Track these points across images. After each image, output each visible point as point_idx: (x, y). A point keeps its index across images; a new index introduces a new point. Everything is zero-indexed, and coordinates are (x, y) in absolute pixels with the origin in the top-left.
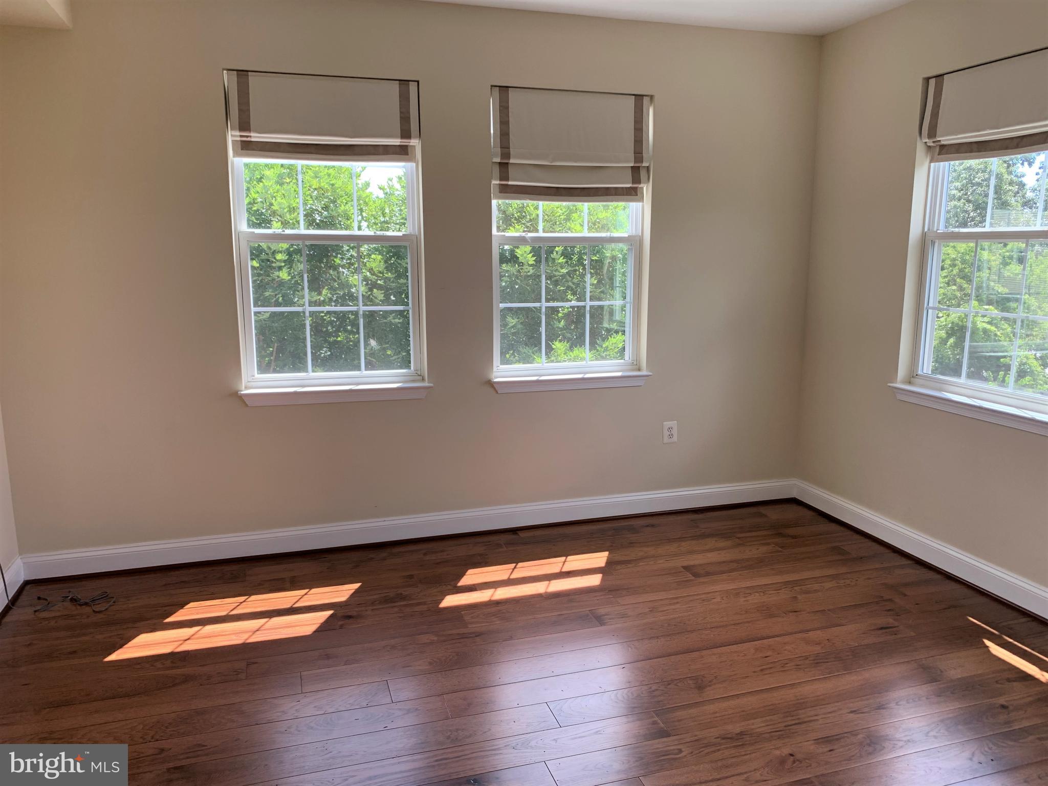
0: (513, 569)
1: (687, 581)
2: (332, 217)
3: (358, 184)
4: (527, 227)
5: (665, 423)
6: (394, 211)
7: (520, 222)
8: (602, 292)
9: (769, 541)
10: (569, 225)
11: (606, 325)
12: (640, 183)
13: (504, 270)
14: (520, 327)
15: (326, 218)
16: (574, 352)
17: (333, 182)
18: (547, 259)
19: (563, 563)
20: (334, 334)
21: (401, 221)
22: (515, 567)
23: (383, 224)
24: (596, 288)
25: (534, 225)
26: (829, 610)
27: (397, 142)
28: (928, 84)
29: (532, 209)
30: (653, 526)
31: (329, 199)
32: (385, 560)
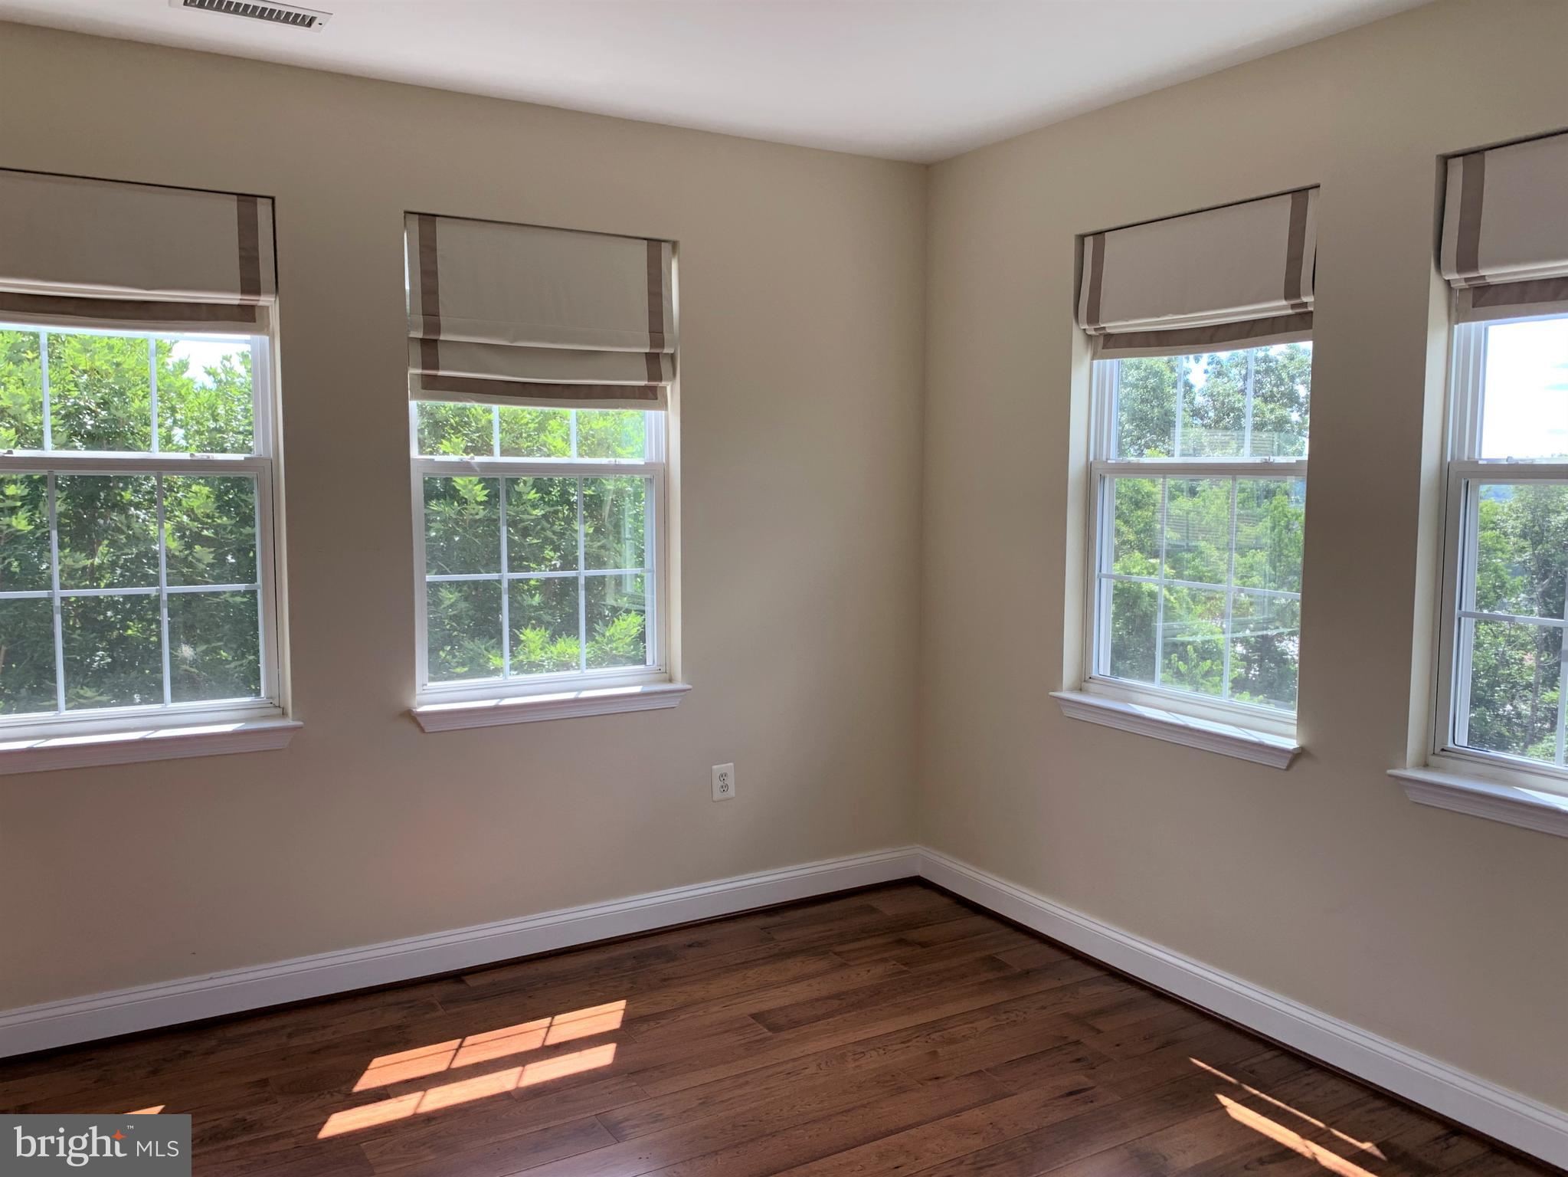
0: (457, 1050)
1: (761, 1040)
2: (116, 421)
3: (168, 364)
4: (472, 441)
5: (715, 767)
6: (233, 411)
7: (460, 431)
8: (603, 547)
9: (886, 955)
10: (544, 438)
11: (610, 601)
12: (661, 380)
13: (433, 510)
14: (463, 606)
15: (104, 421)
16: (558, 646)
17: (119, 360)
18: (508, 493)
19: (546, 1029)
20: (118, 626)
21: (247, 428)
22: (460, 1046)
23: (214, 433)
24: (592, 540)
25: (485, 437)
26: (987, 1070)
27: (234, 299)
28: (1083, 244)
29: (481, 412)
30: (700, 944)
31: (110, 389)
32: (213, 1053)
